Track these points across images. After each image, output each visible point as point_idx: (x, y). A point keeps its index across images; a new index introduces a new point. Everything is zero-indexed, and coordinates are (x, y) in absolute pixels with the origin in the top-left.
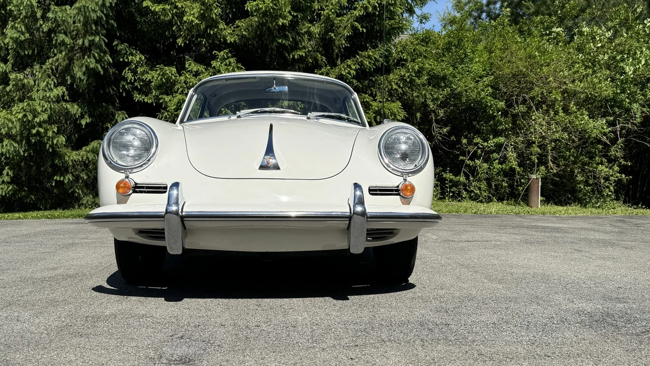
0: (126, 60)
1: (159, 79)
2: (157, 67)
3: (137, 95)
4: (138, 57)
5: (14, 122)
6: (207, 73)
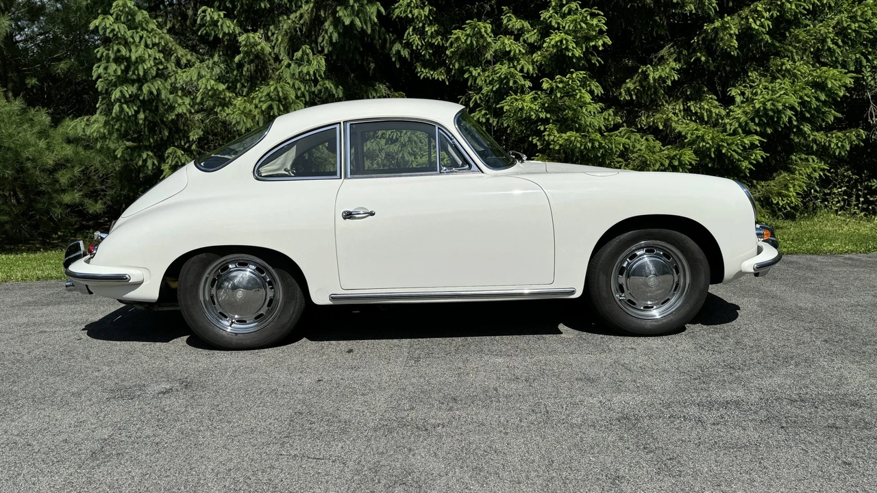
0: (410, 16)
1: (469, 42)
2: (468, 24)
3: (423, 70)
4: (427, 9)
5: (255, 116)
6: (535, 31)
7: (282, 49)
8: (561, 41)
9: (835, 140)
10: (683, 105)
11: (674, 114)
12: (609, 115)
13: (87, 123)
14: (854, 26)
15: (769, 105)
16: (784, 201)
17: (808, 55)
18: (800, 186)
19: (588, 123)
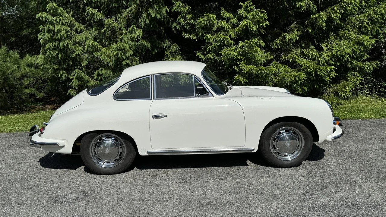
0: (179, 11)
1: (205, 23)
2: (205, 15)
3: (185, 34)
4: (187, 8)
5: (111, 57)
6: (236, 18)
7: (123, 25)
8: (247, 24)
9: (366, 66)
10: (301, 51)
11: (296, 55)
12: (268, 55)
13: (36, 58)
14: (376, 17)
15: (339, 53)
16: (344, 94)
17: (356, 29)
18: (351, 87)
19: (259, 60)
